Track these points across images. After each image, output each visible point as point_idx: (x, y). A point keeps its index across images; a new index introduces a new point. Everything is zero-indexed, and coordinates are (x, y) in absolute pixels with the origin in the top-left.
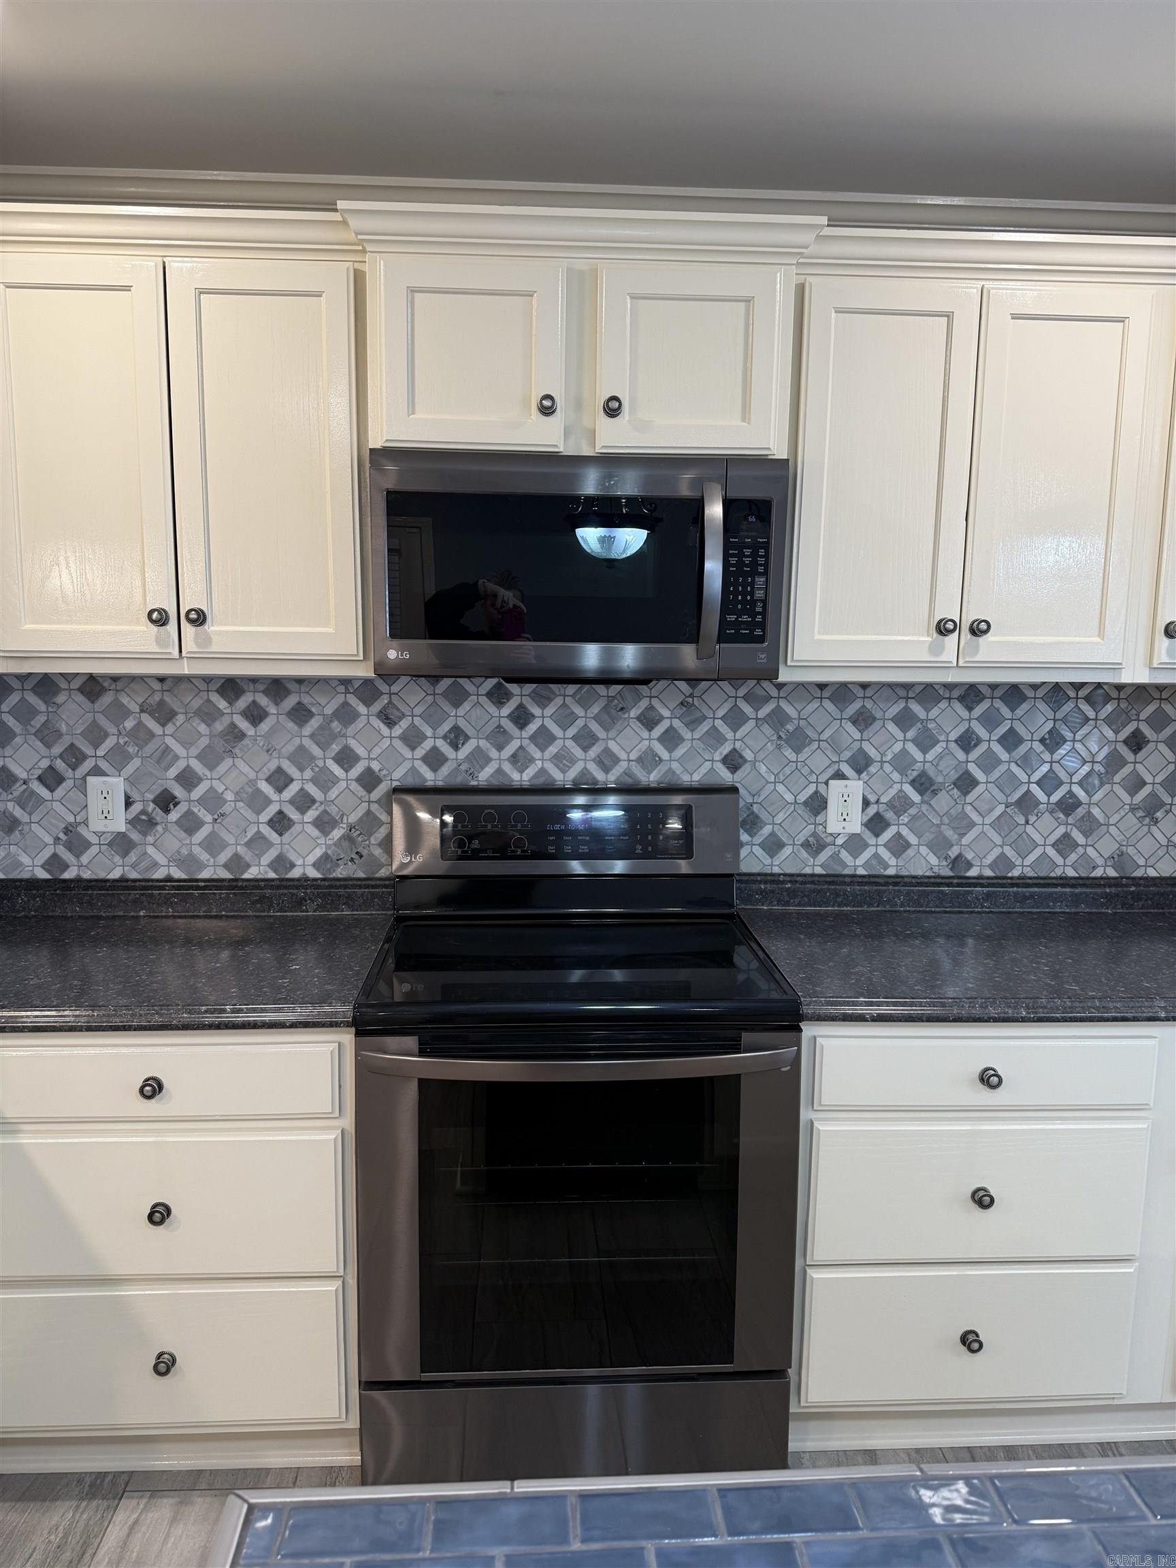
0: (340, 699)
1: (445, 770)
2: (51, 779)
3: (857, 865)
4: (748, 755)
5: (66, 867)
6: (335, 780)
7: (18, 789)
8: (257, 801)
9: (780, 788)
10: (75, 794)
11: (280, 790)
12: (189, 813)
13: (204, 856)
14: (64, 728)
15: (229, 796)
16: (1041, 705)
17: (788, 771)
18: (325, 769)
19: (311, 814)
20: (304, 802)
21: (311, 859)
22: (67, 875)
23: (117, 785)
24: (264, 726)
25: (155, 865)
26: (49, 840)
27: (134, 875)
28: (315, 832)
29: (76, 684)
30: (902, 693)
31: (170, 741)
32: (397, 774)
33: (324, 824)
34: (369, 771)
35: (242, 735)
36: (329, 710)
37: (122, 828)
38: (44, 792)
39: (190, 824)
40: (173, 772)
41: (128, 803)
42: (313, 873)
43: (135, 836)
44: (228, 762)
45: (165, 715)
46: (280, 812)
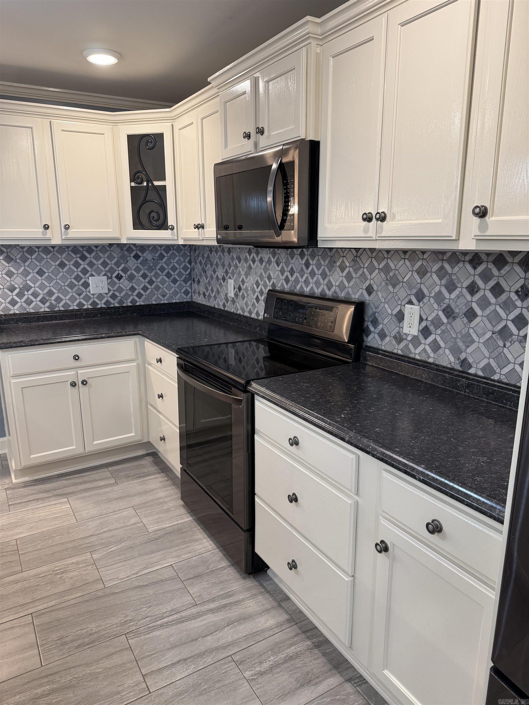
1: (289, 285)
2: (224, 279)
3: (416, 353)
4: (375, 287)
5: (225, 306)
7: (220, 281)
8: (254, 291)
9: (386, 306)
10: (227, 284)
11: (258, 288)
12: (243, 293)
13: (245, 308)
15: (249, 289)
17: (390, 297)
22: (225, 309)
23: (233, 282)
25: (238, 309)
26: (224, 298)
27: (235, 312)
31: (240, 269)
37: (233, 296)
38: (223, 283)
39: (243, 297)
40: (241, 279)
41: (234, 288)
43: (234, 299)
44: (249, 277)
46: (257, 296)
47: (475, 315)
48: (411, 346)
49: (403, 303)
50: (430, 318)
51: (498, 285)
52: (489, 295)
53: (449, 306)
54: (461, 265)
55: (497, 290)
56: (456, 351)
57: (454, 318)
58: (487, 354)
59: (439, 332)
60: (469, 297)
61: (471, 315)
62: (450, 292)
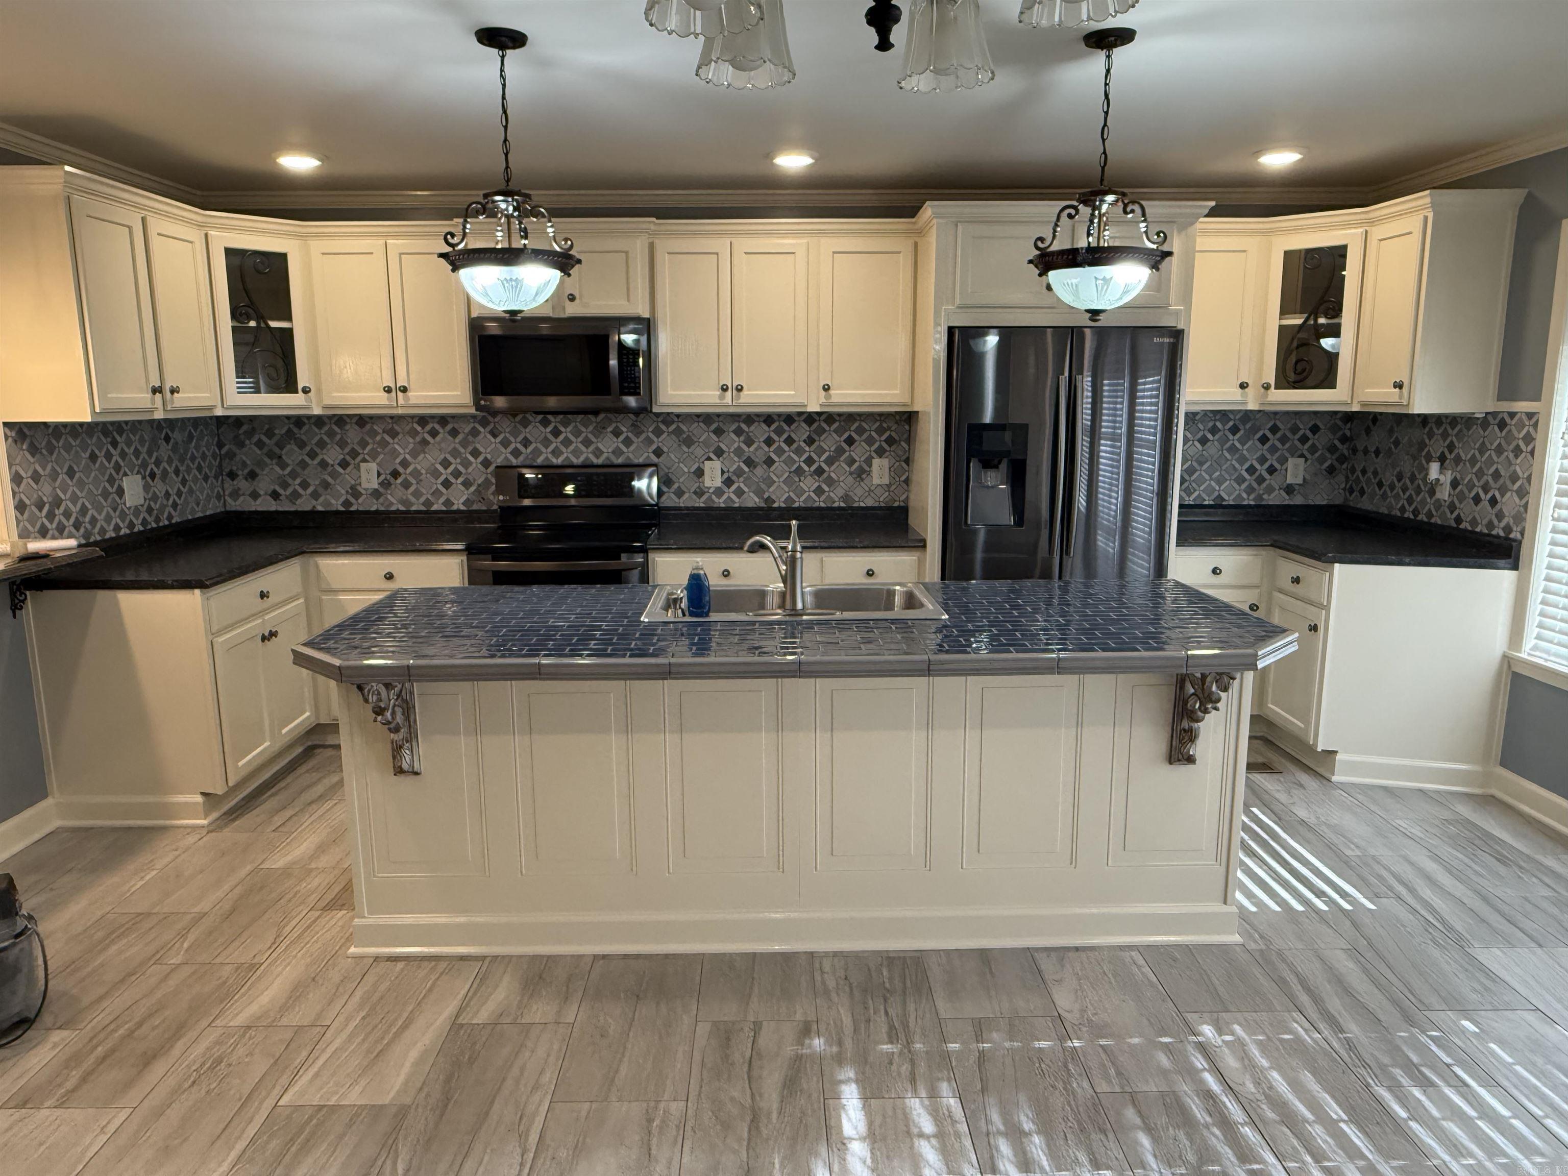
0: (472, 425)
1: (521, 458)
2: (344, 464)
3: (720, 502)
4: (665, 449)
5: (351, 505)
6: (470, 463)
7: (330, 469)
8: (436, 474)
9: (681, 465)
10: (355, 471)
11: (446, 468)
12: (406, 480)
13: (413, 499)
14: (349, 441)
15: (423, 471)
16: (804, 425)
17: (685, 456)
18: (466, 458)
19: (460, 480)
20: (457, 474)
21: (462, 500)
22: (352, 509)
23: (373, 466)
24: (438, 438)
25: (392, 504)
26: (343, 492)
27: (382, 508)
28: (463, 488)
29: (354, 420)
30: (737, 418)
31: (397, 447)
32: (499, 460)
33: (467, 484)
34: (486, 459)
35: (428, 443)
36: (466, 431)
37: (376, 486)
38: (341, 470)
39: (406, 485)
40: (398, 461)
41: (379, 475)
42: (462, 508)
43: (381, 490)
44: (422, 456)
45: (393, 434)
46: (446, 479)
47: (773, 462)
48: (714, 497)
49: (702, 460)
50: (731, 470)
51: (789, 436)
52: (783, 445)
53: (749, 458)
54: (756, 424)
55: (789, 441)
56: (759, 493)
57: (755, 467)
58: (787, 489)
59: (741, 479)
60: (766, 449)
61: (769, 462)
62: (749, 446)
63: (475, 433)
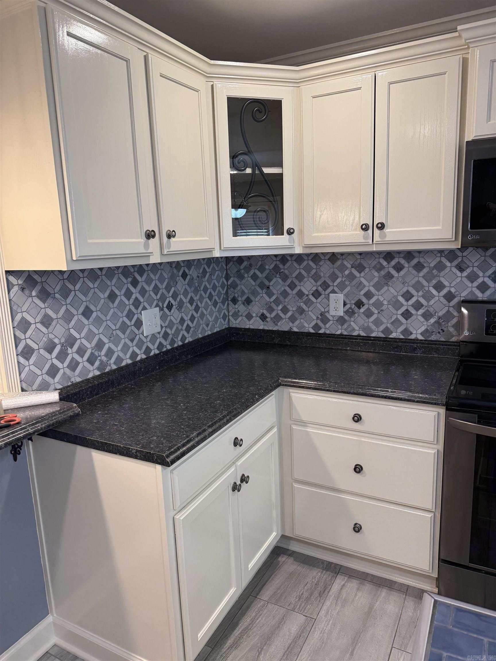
0: (438, 259)
1: (488, 293)
5: (320, 328)
6: (433, 296)
12: (368, 309)
14: (322, 275)
18: (429, 291)
19: (421, 312)
20: (418, 306)
21: (420, 331)
23: (341, 297)
24: (402, 273)
25: (354, 330)
27: (345, 333)
28: (422, 319)
29: (327, 257)
31: (362, 280)
32: (463, 294)
33: (427, 316)
34: (450, 292)
35: (392, 277)
36: (432, 265)
37: (342, 314)
41: (345, 304)
42: (420, 337)
43: (346, 318)
45: (360, 268)
63: (440, 267)
